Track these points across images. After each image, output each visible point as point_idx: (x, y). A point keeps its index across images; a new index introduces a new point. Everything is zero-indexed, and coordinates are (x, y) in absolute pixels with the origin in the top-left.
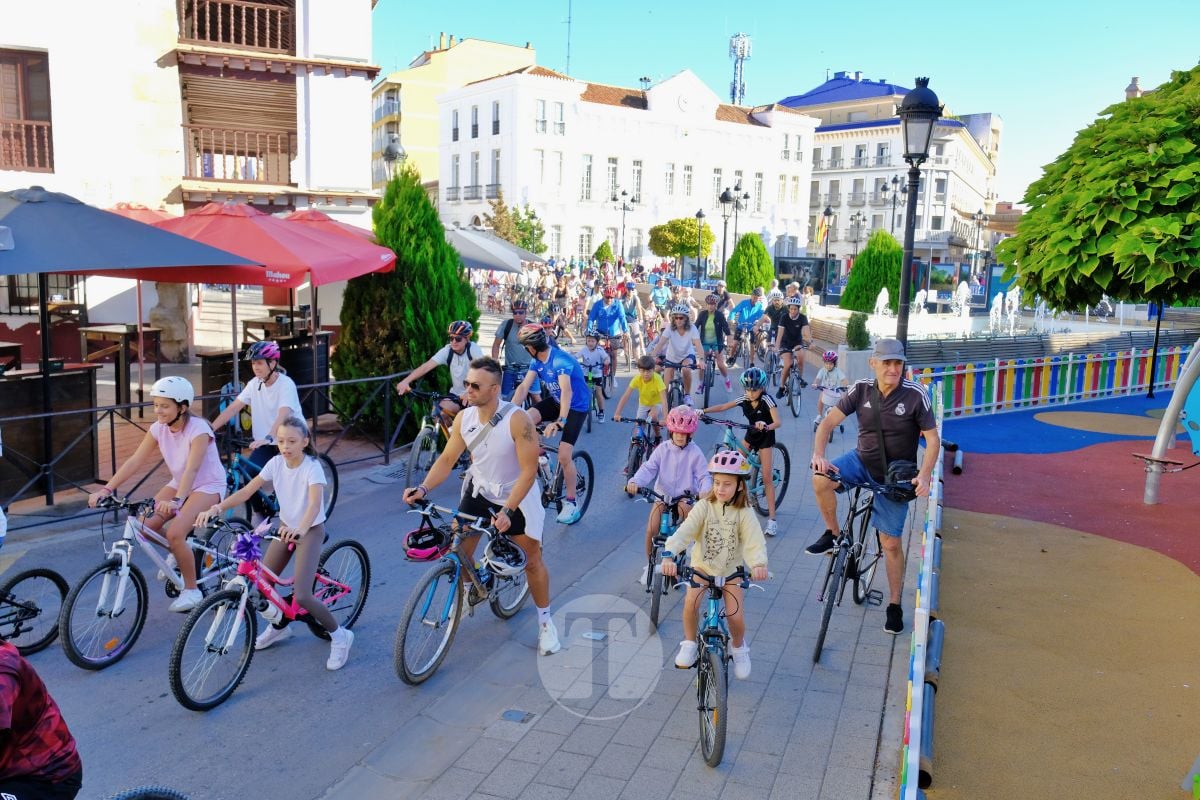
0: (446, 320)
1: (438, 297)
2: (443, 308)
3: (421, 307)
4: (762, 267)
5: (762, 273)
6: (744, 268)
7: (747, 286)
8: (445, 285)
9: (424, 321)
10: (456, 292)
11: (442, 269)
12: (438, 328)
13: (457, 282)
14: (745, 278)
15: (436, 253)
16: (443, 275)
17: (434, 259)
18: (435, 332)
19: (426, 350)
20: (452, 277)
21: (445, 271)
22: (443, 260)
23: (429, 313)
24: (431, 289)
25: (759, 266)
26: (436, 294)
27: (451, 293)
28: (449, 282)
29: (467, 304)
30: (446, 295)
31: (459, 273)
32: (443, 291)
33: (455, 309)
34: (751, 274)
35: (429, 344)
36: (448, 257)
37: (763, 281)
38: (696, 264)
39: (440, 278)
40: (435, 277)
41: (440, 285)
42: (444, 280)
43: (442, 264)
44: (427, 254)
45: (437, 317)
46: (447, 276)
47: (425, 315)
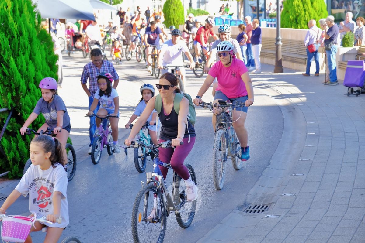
0: (27, 64)
1: (19, 44)
2: (24, 54)
3: (5, 53)
4: (314, 4)
5: (315, 9)
6: (298, 6)
7: (303, 22)
8: (25, 34)
9: (8, 67)
10: (36, 40)
11: (21, 20)
12: (20, 71)
13: (35, 30)
14: (300, 14)
15: (15, 6)
16: (23, 25)
17: (14, 11)
18: (18, 76)
19: (11, 91)
20: (31, 26)
21: (24, 21)
22: (21, 12)
23: (12, 59)
24: (13, 37)
25: (312, 3)
26: (17, 42)
27: (31, 40)
28: (29, 31)
29: (45, 49)
30: (27, 42)
31: (36, 21)
32: (23, 39)
33: (35, 55)
34: (305, 10)
35: (13, 86)
36: (25, 9)
37: (317, 16)
38: (256, 5)
39: (19, 28)
40: (15, 26)
41: (21, 34)
42: (24, 30)
43: (21, 16)
44: (7, 7)
45: (19, 61)
46: (25, 25)
47: (8, 61)
